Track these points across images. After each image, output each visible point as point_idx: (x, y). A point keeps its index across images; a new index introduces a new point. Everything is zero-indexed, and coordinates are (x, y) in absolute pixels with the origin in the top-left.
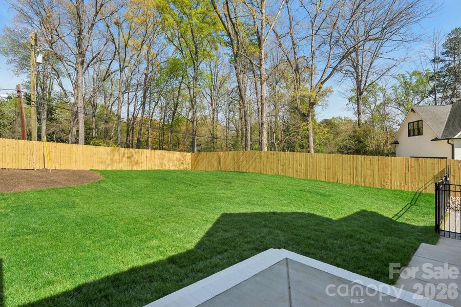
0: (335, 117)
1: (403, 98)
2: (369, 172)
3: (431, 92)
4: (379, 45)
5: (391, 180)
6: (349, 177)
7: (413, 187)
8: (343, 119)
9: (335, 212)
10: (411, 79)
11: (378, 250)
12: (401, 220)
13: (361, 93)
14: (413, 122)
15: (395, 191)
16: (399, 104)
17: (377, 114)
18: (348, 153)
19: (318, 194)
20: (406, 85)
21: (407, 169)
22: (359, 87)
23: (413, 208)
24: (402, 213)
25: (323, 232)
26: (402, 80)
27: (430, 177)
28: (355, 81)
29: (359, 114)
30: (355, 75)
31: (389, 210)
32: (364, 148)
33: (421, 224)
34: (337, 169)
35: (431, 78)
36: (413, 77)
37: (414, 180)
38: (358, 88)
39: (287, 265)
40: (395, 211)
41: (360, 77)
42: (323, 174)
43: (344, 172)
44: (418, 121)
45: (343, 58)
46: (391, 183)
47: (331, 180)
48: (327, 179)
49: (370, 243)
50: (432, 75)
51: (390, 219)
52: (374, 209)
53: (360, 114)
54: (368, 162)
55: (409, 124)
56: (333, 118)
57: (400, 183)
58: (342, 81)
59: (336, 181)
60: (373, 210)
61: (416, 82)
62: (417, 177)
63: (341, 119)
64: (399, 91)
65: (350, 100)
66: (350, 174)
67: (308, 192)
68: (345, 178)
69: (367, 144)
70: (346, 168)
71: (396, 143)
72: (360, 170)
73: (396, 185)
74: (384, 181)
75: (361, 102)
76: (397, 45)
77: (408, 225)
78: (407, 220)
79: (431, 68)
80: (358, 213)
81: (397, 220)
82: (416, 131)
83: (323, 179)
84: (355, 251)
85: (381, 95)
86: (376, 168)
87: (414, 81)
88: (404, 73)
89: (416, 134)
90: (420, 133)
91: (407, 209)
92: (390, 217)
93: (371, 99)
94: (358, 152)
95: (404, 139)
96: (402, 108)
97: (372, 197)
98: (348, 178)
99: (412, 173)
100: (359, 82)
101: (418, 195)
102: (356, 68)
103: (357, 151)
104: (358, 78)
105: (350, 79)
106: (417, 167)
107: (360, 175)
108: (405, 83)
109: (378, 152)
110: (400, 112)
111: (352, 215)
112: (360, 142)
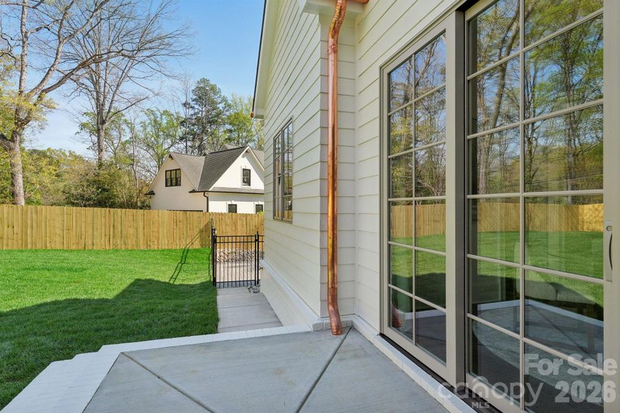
0: (53, 148)
1: (153, 139)
2: (131, 231)
3: (181, 139)
4: (129, 65)
5: (158, 238)
6: (103, 240)
7: (180, 245)
8: (68, 154)
9: (104, 290)
10: (161, 118)
11: (187, 315)
12: (177, 282)
13: (103, 122)
14: (171, 171)
15: (163, 250)
16: (148, 145)
17: (121, 154)
18: (85, 206)
19: (61, 269)
20: (156, 123)
21: (175, 224)
22: (100, 113)
23: (185, 267)
24: (176, 274)
25: (113, 316)
26: (152, 117)
27: (196, 231)
28: (93, 102)
29: (100, 150)
30: (95, 93)
31: (163, 273)
32: (110, 198)
33: (198, 282)
34: (83, 230)
35: (182, 123)
36: (164, 117)
37: (182, 236)
38: (98, 113)
39: (132, 359)
40: (170, 273)
41: (102, 98)
42: (58, 239)
43: (95, 233)
44: (176, 170)
45: (84, 65)
46: (158, 242)
47: (73, 247)
48: (65, 246)
49: (175, 311)
50: (183, 120)
51: (169, 283)
52: (147, 275)
53: (102, 150)
54: (131, 217)
55: (166, 171)
56: (49, 149)
57: (168, 241)
58: (73, 96)
59: (81, 247)
60: (148, 278)
61: (167, 123)
62: (185, 233)
63: (64, 154)
64: (149, 129)
65: (83, 126)
66: (105, 235)
67: (42, 269)
68: (97, 241)
69: (115, 193)
70: (99, 228)
71: (152, 193)
72: (119, 229)
73: (164, 245)
74: (150, 241)
75: (102, 134)
76: (150, 74)
77: (187, 285)
78: (183, 280)
79: (183, 113)
80: (132, 285)
81: (175, 283)
82: (174, 181)
83: (59, 247)
84: (166, 324)
85: (128, 130)
86: (141, 224)
87: (165, 121)
88: (154, 109)
89: (174, 184)
90: (178, 183)
91: (179, 269)
92: (167, 281)
93: (115, 133)
94: (101, 204)
95: (161, 189)
96: (151, 151)
97: (140, 262)
98: (101, 242)
99: (180, 229)
100: (100, 106)
101: (185, 252)
102: (96, 83)
103: (99, 202)
104: (98, 99)
105: (86, 97)
106: (185, 222)
107: (120, 235)
108: (155, 121)
109: (130, 205)
110: (148, 155)
111: (127, 288)
112: (104, 190)
